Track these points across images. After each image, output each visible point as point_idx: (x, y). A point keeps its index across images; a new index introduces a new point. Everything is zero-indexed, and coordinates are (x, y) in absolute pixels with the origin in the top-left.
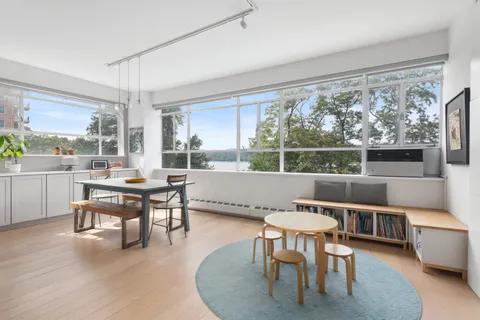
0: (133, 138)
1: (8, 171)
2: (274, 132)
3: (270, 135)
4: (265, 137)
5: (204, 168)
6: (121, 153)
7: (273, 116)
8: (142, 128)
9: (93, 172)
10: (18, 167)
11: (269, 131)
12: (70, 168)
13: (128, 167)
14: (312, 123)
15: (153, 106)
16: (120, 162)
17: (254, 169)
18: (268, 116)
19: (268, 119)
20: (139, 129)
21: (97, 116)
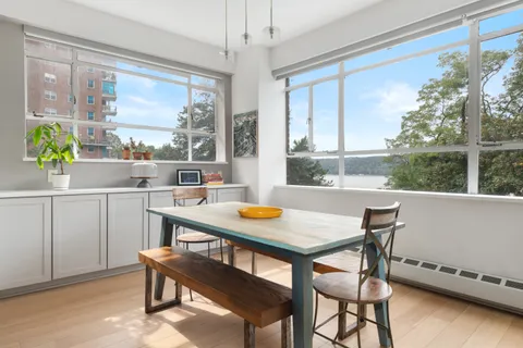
0: (239, 130)
1: (49, 186)
2: (433, 128)
3: (428, 133)
4: (417, 137)
5: (319, 183)
6: (221, 158)
7: (431, 102)
8: (255, 113)
9: (179, 189)
10: (66, 180)
11: (424, 127)
12: (143, 182)
13: (230, 182)
14: (506, 109)
15: (274, 72)
16: (220, 173)
17: (397, 187)
18: (423, 103)
19: (423, 108)
20: (249, 114)
21: (185, 116)
